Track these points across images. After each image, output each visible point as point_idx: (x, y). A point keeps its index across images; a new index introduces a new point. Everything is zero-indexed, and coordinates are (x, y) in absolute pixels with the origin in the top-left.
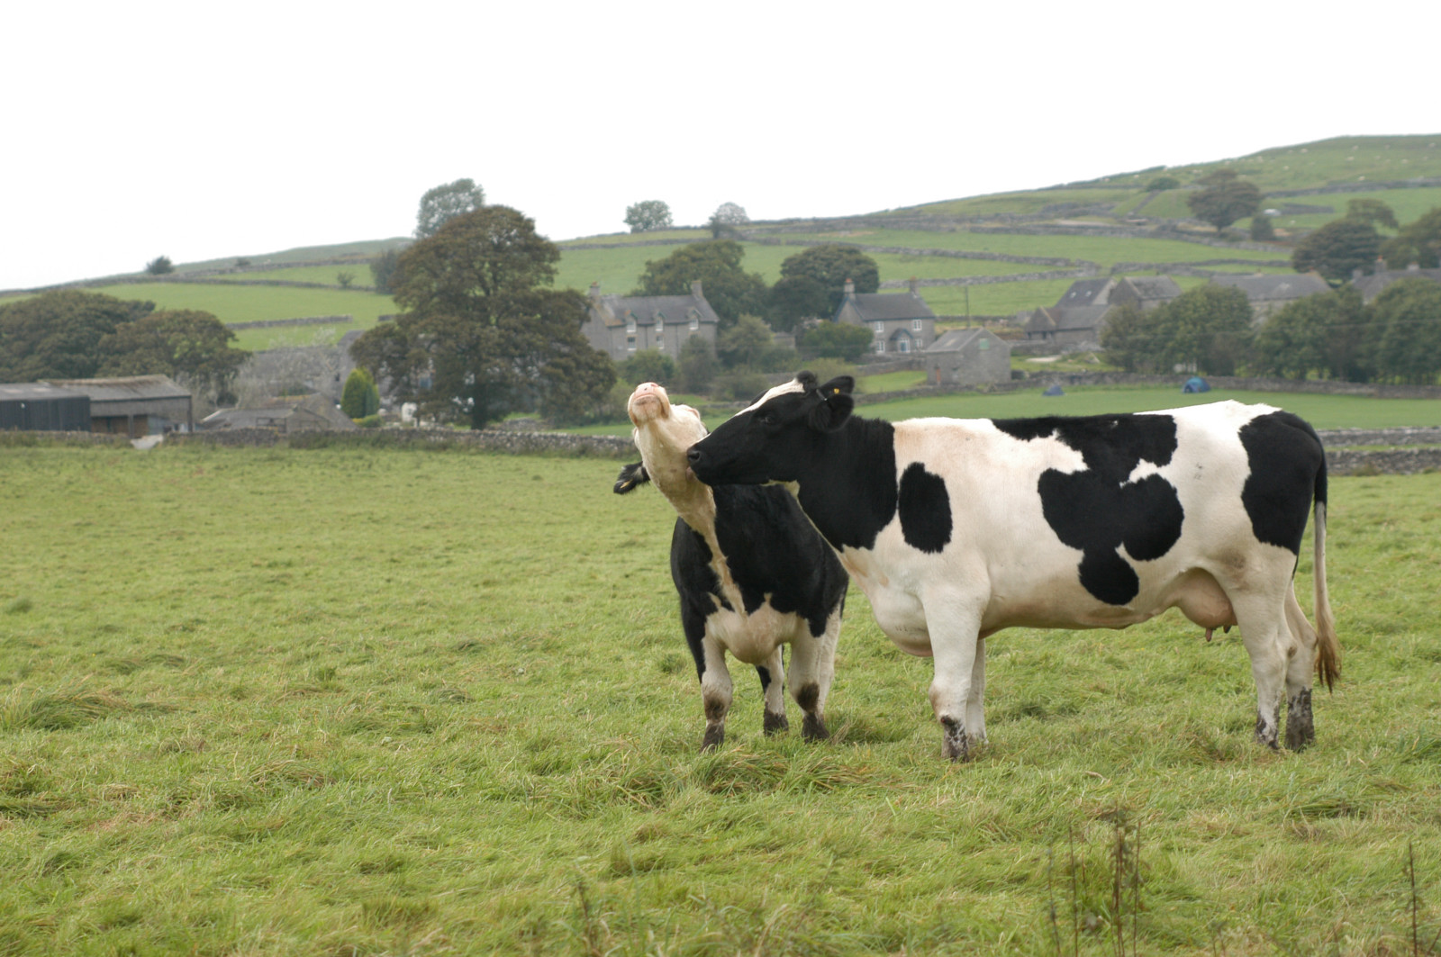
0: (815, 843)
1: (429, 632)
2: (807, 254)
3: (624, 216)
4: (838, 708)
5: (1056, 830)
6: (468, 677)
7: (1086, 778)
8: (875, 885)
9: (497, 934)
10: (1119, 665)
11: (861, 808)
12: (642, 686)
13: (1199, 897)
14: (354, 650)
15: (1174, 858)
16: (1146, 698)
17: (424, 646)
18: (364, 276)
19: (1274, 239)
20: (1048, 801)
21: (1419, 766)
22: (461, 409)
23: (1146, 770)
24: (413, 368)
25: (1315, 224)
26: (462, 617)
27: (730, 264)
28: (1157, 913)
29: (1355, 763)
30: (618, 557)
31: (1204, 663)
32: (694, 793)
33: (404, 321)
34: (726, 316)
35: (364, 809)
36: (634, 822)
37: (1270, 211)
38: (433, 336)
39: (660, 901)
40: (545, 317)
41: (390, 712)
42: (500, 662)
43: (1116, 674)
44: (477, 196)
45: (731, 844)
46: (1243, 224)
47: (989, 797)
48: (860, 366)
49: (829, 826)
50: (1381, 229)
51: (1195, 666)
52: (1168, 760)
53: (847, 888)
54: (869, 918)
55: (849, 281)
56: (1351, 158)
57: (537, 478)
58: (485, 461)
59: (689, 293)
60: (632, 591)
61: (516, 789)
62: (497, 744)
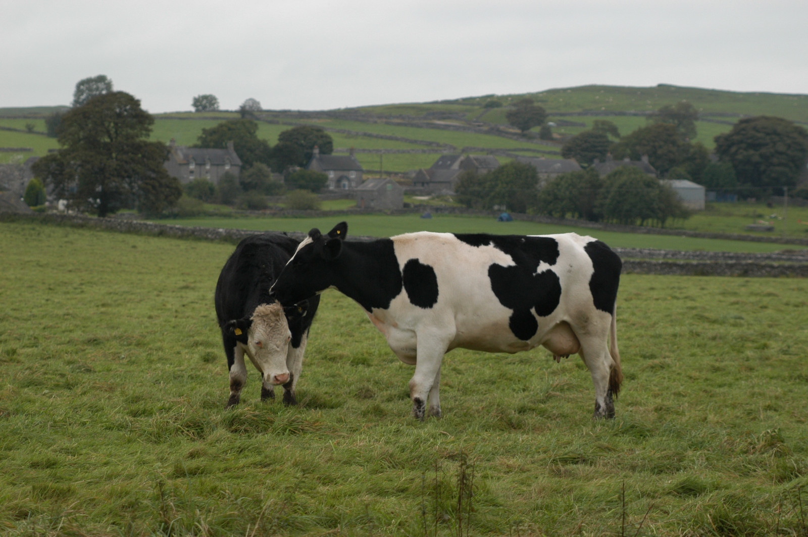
0: (289, 464)
1: (71, 331)
2: (294, 130)
3: (191, 102)
4: (303, 388)
5: (423, 463)
6: (93, 358)
7: (440, 435)
8: (322, 489)
9: (109, 507)
10: (459, 372)
11: (316, 445)
12: (192, 369)
13: (501, 505)
14: (29, 339)
15: (489, 482)
16: (474, 391)
17: (68, 339)
18: (41, 126)
19: (552, 139)
20: (420, 447)
21: (622, 438)
22: (92, 205)
23: (473, 432)
24: (66, 180)
25: (575, 132)
26: (89, 324)
27: (250, 133)
28: (479, 513)
29: (587, 434)
30: (179, 294)
31: (506, 374)
32: (221, 432)
33: (63, 153)
34: (247, 163)
35: (33, 431)
36: (187, 447)
37: (551, 123)
38: (79, 162)
39: (202, 493)
40: (144, 156)
41: (49, 376)
42: (112, 351)
43: (457, 377)
44: (109, 85)
45: (242, 462)
46: (536, 130)
47: (387, 443)
48: (320, 195)
49: (297, 454)
50: (610, 137)
51: (501, 375)
52: (486, 427)
53: (307, 490)
54: (319, 508)
55: (316, 147)
56: (597, 97)
57: (134, 247)
58: (104, 235)
59: (226, 148)
60: (187, 314)
61: (120, 424)
62: (109, 398)
